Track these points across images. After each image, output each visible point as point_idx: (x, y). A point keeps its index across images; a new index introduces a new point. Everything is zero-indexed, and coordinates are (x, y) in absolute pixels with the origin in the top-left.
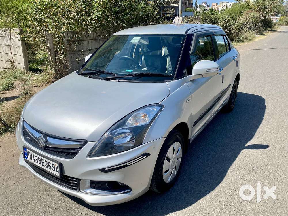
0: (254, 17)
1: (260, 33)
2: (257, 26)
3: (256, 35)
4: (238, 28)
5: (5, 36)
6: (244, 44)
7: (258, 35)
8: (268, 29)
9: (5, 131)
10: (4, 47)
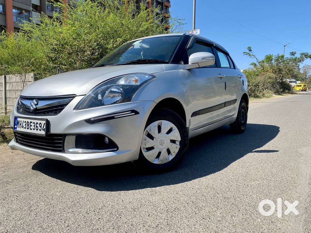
0: (270, 78)
1: (278, 93)
2: (274, 86)
3: (274, 95)
4: (254, 85)
5: (20, 81)
6: (261, 99)
7: (276, 94)
8: (287, 91)
9: (3, 142)
10: (17, 92)
